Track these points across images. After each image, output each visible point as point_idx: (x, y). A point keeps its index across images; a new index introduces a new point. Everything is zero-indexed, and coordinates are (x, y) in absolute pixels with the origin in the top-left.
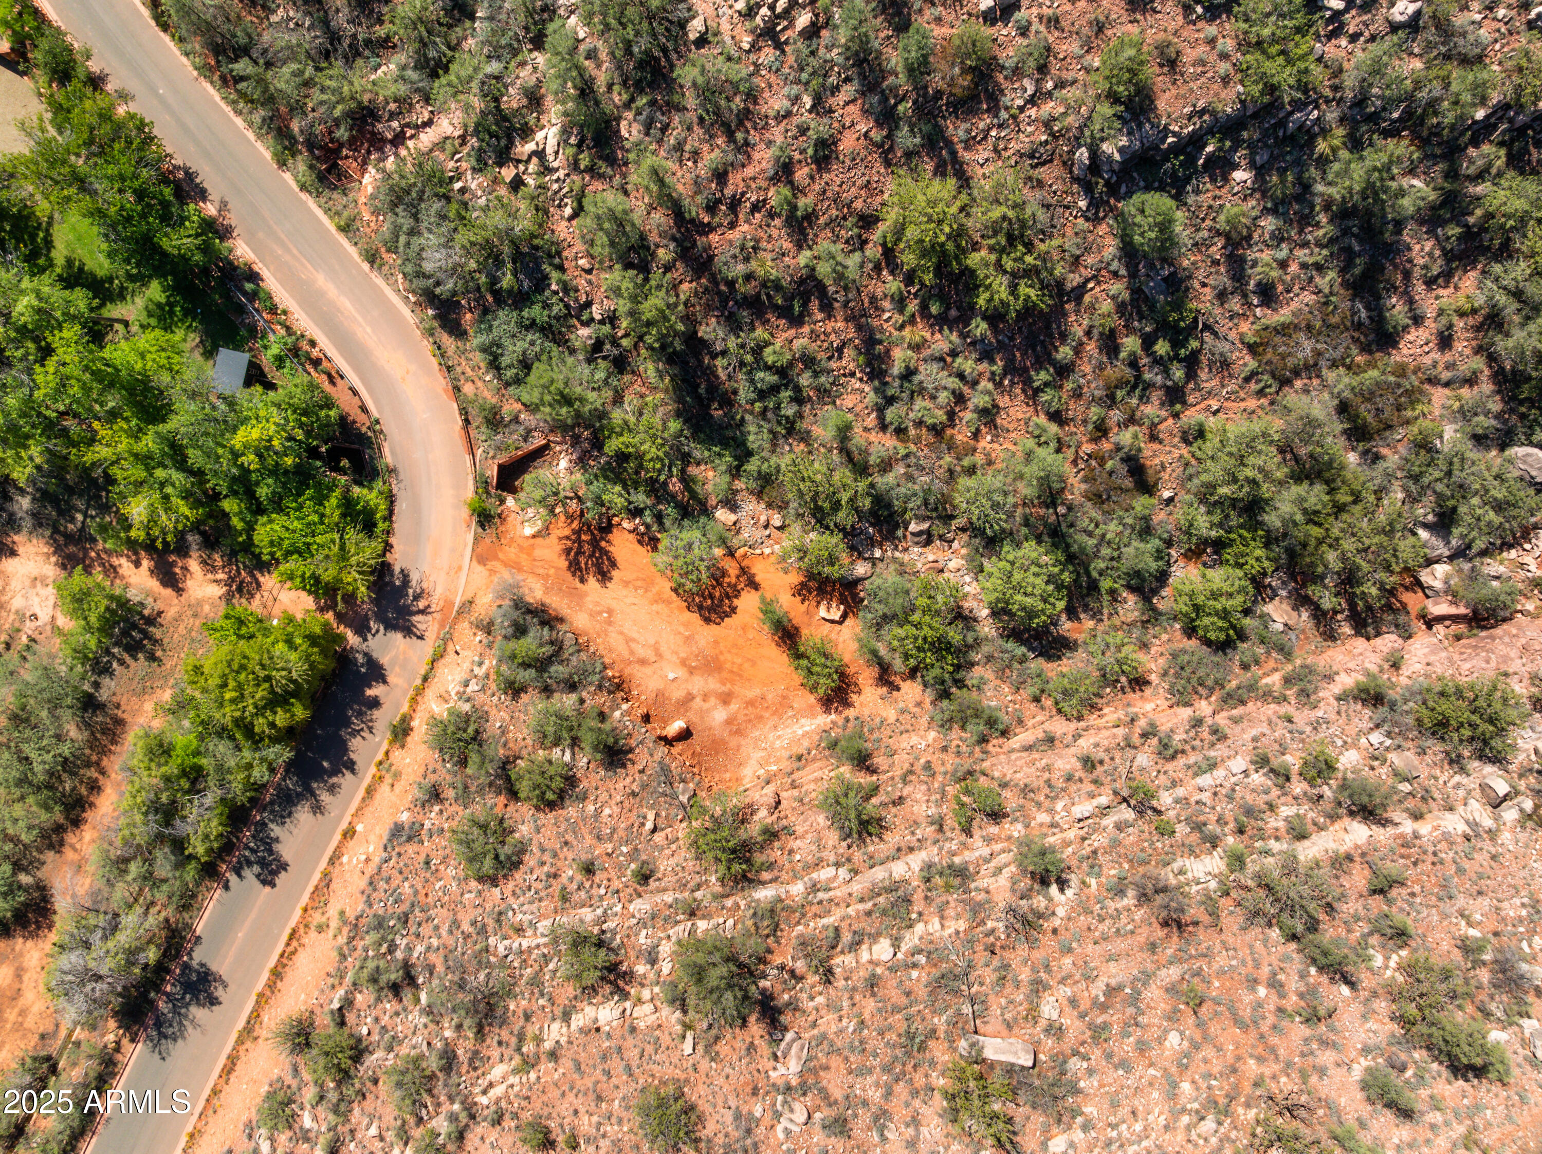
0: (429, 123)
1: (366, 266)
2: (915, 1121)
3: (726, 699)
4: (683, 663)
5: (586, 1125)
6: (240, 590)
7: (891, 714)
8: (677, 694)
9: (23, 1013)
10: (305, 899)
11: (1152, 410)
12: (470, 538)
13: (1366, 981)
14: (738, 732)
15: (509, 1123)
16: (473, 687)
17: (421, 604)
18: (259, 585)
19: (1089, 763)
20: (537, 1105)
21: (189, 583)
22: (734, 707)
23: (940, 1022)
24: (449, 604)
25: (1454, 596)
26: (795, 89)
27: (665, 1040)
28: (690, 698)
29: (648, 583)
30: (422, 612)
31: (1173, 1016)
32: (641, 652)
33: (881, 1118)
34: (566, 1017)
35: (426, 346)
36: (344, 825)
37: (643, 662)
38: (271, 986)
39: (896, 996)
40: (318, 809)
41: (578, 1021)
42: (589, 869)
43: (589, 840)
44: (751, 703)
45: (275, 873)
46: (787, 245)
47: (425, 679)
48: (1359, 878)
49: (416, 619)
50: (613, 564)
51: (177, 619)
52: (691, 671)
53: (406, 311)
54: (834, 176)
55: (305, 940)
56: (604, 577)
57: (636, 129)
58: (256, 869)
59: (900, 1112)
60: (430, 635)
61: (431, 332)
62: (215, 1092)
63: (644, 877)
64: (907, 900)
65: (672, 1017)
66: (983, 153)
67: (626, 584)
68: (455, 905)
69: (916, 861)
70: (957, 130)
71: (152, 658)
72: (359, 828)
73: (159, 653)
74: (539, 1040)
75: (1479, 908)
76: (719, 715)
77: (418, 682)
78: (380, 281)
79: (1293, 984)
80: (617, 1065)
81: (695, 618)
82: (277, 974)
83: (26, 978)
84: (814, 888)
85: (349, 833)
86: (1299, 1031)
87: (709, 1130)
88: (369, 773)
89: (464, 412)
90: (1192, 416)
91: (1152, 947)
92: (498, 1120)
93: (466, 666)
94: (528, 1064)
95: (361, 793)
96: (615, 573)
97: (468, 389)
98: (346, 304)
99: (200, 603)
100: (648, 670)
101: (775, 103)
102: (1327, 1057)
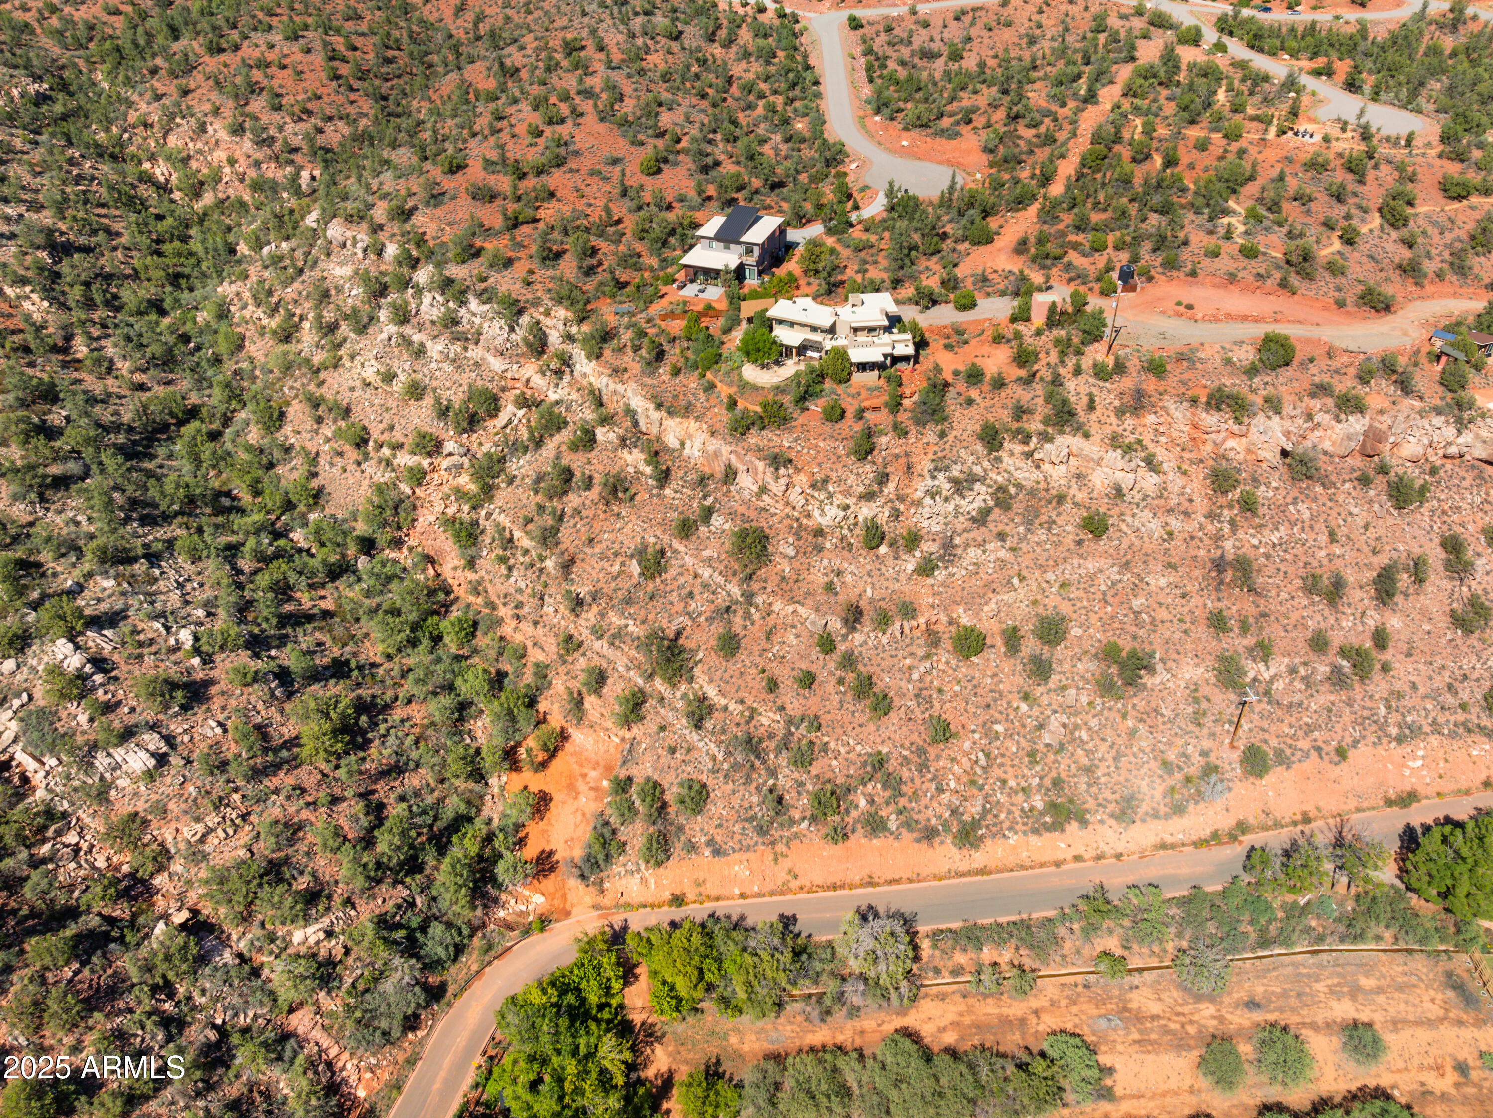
0: (317, 1044)
1: (419, 1064)
2: (675, 579)
3: (584, 775)
4: (576, 798)
5: (754, 671)
6: (651, 1035)
7: (556, 706)
8: (592, 794)
9: (961, 1014)
10: (790, 897)
11: (381, 671)
12: (558, 925)
13: (560, 507)
14: (597, 763)
15: (779, 703)
16: (630, 866)
17: (607, 929)
18: (643, 1024)
19: (536, 623)
20: (763, 696)
21: (664, 1069)
22: (585, 770)
23: (641, 594)
24: (601, 917)
25: (424, 571)
26: (269, 803)
27: (706, 667)
28: (591, 789)
29: (544, 831)
30: (611, 927)
31: (600, 542)
32: (579, 816)
33: (682, 587)
34: (725, 709)
35: (458, 1003)
36: (741, 901)
37: (584, 815)
38: (842, 887)
39: (643, 612)
40: (742, 918)
41: (723, 702)
42: (673, 750)
43: (663, 760)
44: (581, 765)
45: (788, 918)
46: (345, 804)
47: (645, 906)
48: (530, 526)
49: (616, 928)
50: (543, 851)
51: (686, 1062)
52: (578, 794)
53: (440, 1025)
54: (307, 785)
55: (808, 884)
56: (551, 853)
57: (301, 879)
58: (791, 928)
59: (676, 584)
60: (622, 917)
61: (450, 1005)
62: (910, 881)
63: (663, 728)
64: (614, 636)
65: (697, 671)
66: (285, 730)
67: (548, 842)
68: (726, 798)
69: (597, 645)
70: (277, 741)
71: (718, 1062)
72: (737, 891)
73: (713, 1060)
74: (742, 713)
75: (523, 497)
76: (593, 774)
77: (649, 909)
78: (427, 1050)
79: (572, 522)
80: (726, 676)
81: (552, 805)
82: (834, 887)
83: (942, 1025)
84: (628, 669)
85: (743, 896)
86: (584, 513)
87: (721, 630)
88: (709, 906)
89: (489, 963)
90: (378, 659)
91: (583, 560)
92: (782, 708)
93: (623, 881)
94: (753, 711)
95: (720, 903)
96: (548, 849)
97: (475, 967)
98: (447, 1062)
99: (670, 1055)
100: (587, 811)
101: (277, 812)
102: (587, 502)
